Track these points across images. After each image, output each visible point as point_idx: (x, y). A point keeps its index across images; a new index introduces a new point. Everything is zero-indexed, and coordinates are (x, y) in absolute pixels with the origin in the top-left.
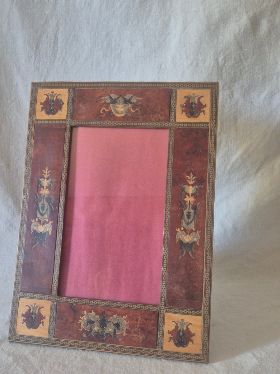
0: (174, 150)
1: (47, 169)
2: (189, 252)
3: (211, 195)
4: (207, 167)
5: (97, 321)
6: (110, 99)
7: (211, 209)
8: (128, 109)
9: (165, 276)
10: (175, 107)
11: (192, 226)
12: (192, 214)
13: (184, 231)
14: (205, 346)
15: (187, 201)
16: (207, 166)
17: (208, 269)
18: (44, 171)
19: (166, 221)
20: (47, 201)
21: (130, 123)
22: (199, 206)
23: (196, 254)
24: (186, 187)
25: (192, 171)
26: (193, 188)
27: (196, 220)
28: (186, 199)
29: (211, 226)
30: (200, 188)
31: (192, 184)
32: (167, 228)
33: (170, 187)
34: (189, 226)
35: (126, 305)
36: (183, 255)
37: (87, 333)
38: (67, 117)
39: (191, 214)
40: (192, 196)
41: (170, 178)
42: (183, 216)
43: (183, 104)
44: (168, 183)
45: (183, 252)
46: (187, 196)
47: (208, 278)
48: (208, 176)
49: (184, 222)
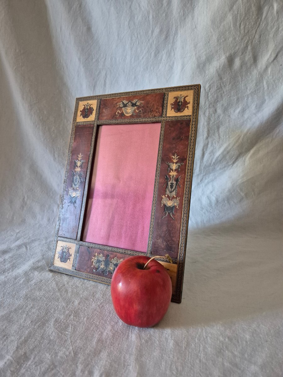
0: (164, 137)
1: (80, 154)
2: (170, 214)
4: (187, 149)
5: (103, 261)
6: (123, 104)
8: (134, 110)
9: (152, 231)
10: (167, 106)
11: (174, 194)
12: (174, 185)
13: (167, 197)
14: (178, 288)
17: (184, 227)
18: (79, 155)
19: (155, 190)
20: (79, 176)
22: (180, 179)
23: (175, 215)
24: (171, 164)
26: (176, 165)
27: (177, 189)
28: (170, 174)
30: (182, 165)
31: (176, 162)
32: (155, 195)
33: (159, 165)
34: (172, 194)
35: (123, 251)
36: (166, 216)
37: (96, 269)
38: (95, 119)
39: (173, 185)
40: (175, 171)
41: (160, 158)
42: (168, 187)
43: (172, 103)
44: (158, 162)
45: (166, 214)
46: (171, 171)
48: (188, 156)
49: (168, 191)
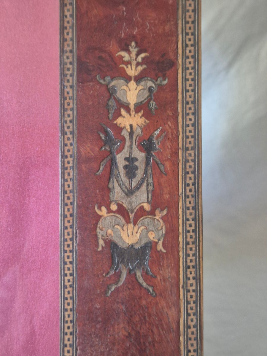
2: (135, 274)
3: (191, 105)
4: (176, 25)
7: (192, 145)
9: (70, 345)
11: (142, 198)
12: (140, 164)
13: (119, 214)
15: (125, 127)
16: (177, 20)
17: (192, 317)
19: (66, 186)
22: (160, 139)
23: (156, 277)
24: (118, 83)
25: (134, 38)
26: (140, 87)
27: (151, 180)
28: (119, 121)
29: (194, 196)
30: (160, 87)
31: (136, 74)
32: (70, 206)
33: (71, 87)
34: (134, 199)
36: (121, 284)
39: (137, 163)
40: (137, 111)
41: (71, 59)
42: (115, 172)
44: (65, 75)
45: (118, 275)
46: (123, 112)
47: (195, 343)
48: (180, 51)
49: (117, 189)
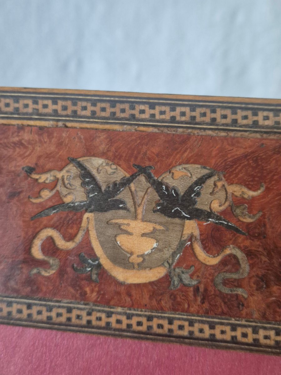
6: (83, 184)
8: (182, 244)
21: (191, 324)
